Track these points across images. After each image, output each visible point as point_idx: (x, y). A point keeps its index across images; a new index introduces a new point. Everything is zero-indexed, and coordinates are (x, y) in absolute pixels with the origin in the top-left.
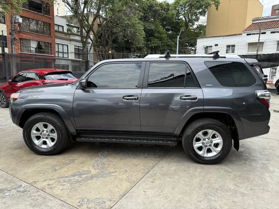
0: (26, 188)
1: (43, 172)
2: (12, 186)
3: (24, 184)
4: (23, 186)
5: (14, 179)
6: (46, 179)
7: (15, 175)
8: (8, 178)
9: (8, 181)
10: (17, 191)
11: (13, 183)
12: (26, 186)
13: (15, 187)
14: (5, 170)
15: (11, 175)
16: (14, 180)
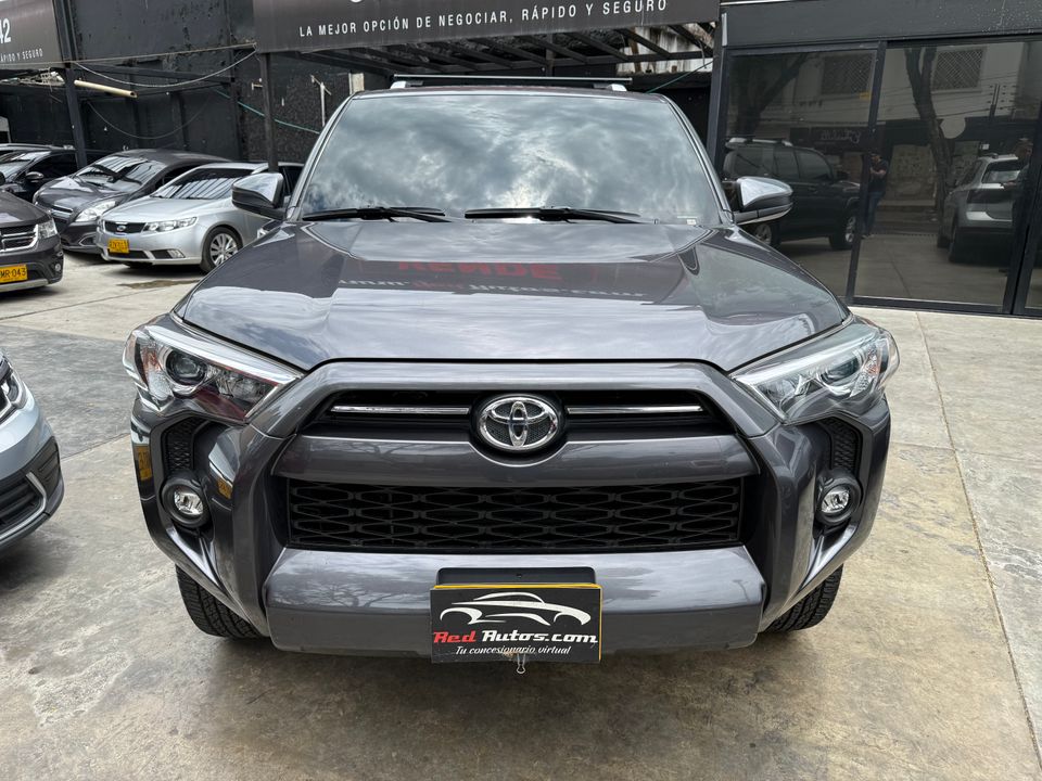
0: (1004, 556)
1: (903, 556)
2: (1032, 584)
3: (996, 566)
4: (1004, 564)
5: (1005, 598)
6: (925, 538)
7: (989, 606)
8: (1022, 615)
9: (1031, 607)
10: (1033, 563)
11: (1020, 591)
12: (994, 558)
13: (1027, 577)
14: (998, 656)
15: (1001, 619)
16: (1009, 596)
